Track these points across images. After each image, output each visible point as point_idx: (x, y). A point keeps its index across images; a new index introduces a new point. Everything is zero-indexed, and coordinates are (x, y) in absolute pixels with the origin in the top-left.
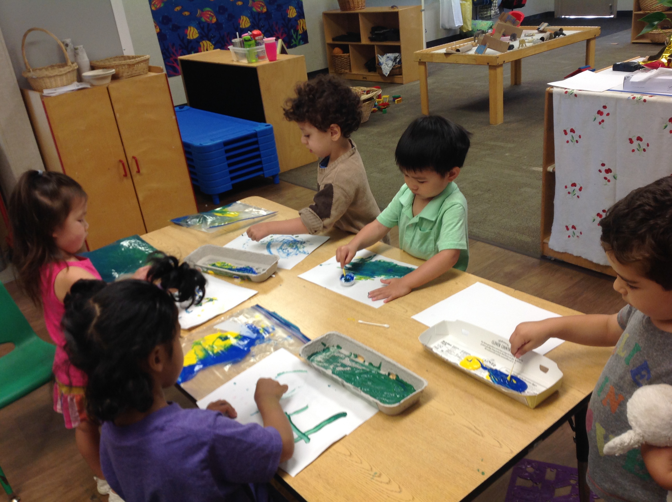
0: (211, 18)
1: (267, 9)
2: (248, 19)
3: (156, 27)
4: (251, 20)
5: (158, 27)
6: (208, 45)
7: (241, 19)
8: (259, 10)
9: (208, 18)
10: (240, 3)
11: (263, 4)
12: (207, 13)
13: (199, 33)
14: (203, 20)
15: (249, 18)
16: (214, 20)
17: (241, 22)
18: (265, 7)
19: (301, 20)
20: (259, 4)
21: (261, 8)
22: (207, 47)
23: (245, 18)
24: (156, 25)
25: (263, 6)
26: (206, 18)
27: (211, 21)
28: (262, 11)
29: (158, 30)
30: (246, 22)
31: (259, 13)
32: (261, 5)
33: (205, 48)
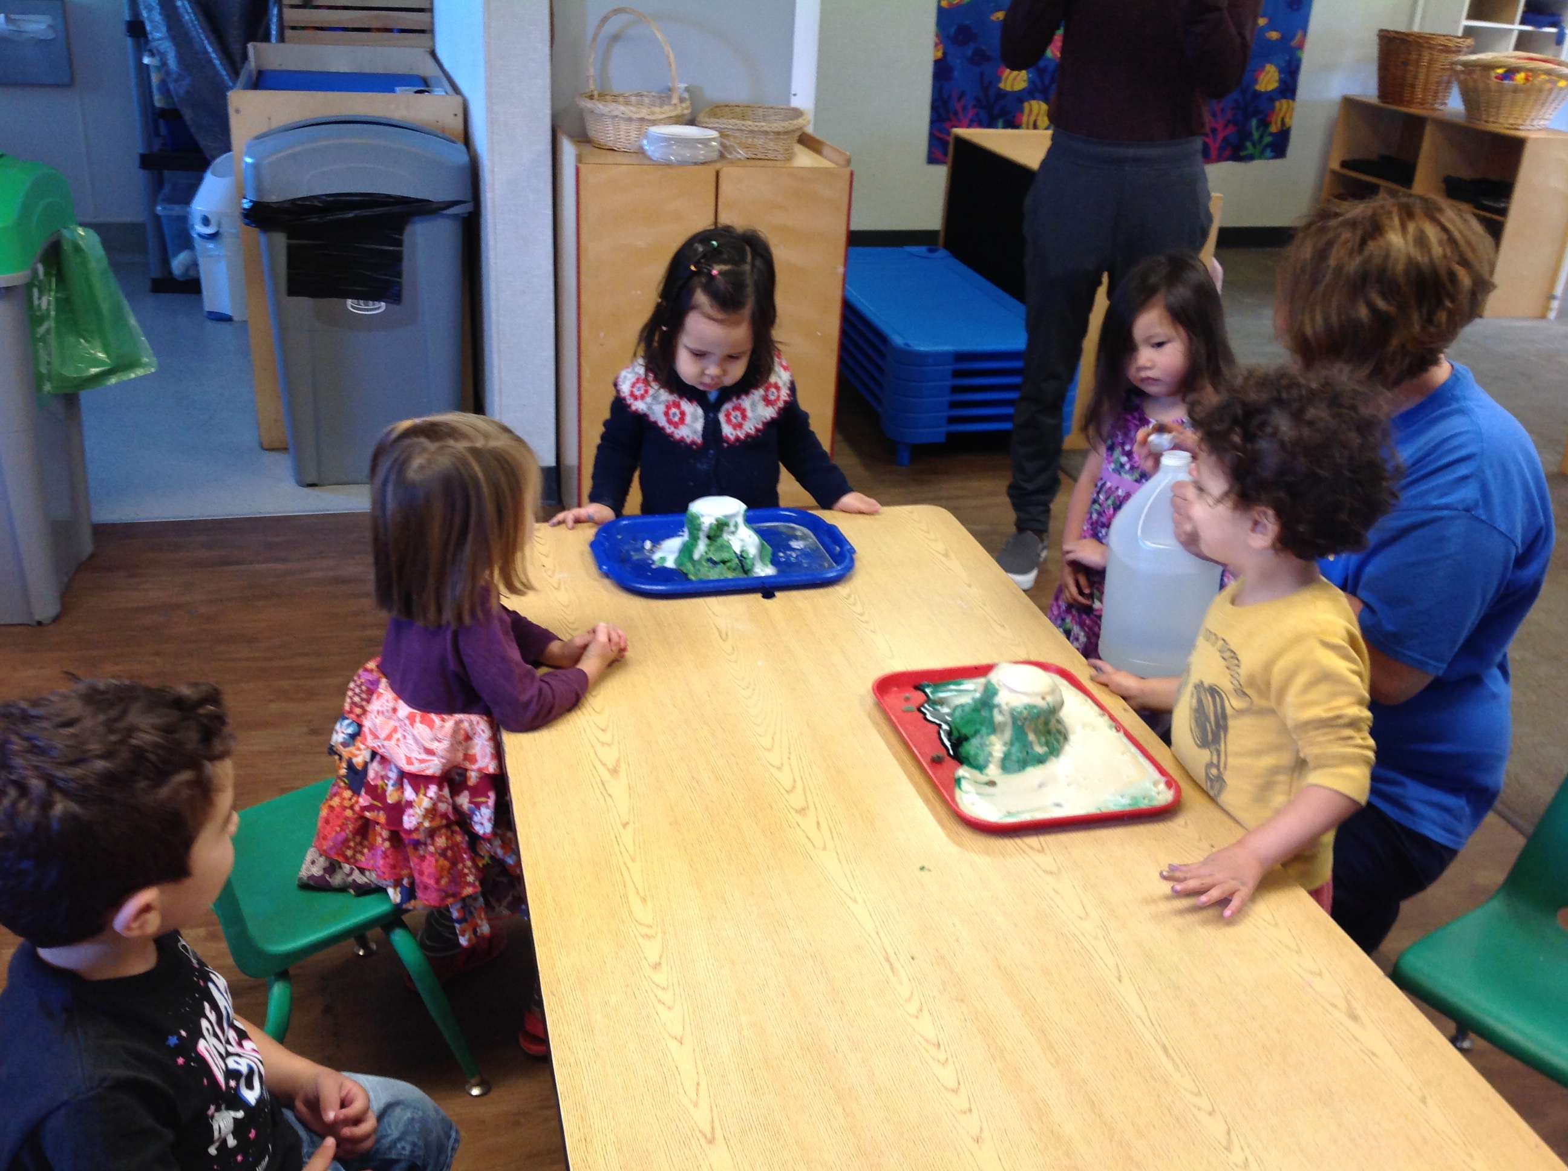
5: (941, 47)
6: (1042, 112)
13: (1030, 80)
14: (1048, 53)
19: (1284, 102)
24: (938, 42)
29: (940, 54)
33: (1033, 118)
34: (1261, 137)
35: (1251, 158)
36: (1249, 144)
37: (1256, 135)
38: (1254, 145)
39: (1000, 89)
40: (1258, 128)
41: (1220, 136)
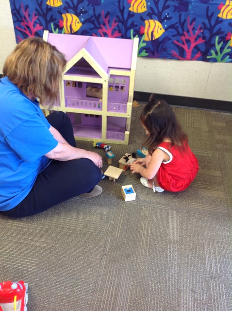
4: (149, 4)
6: (74, 21)
33: (69, 24)
34: (222, 49)
35: (215, 60)
36: (213, 52)
37: (218, 47)
38: (217, 53)
40: (219, 43)
41: (193, 45)
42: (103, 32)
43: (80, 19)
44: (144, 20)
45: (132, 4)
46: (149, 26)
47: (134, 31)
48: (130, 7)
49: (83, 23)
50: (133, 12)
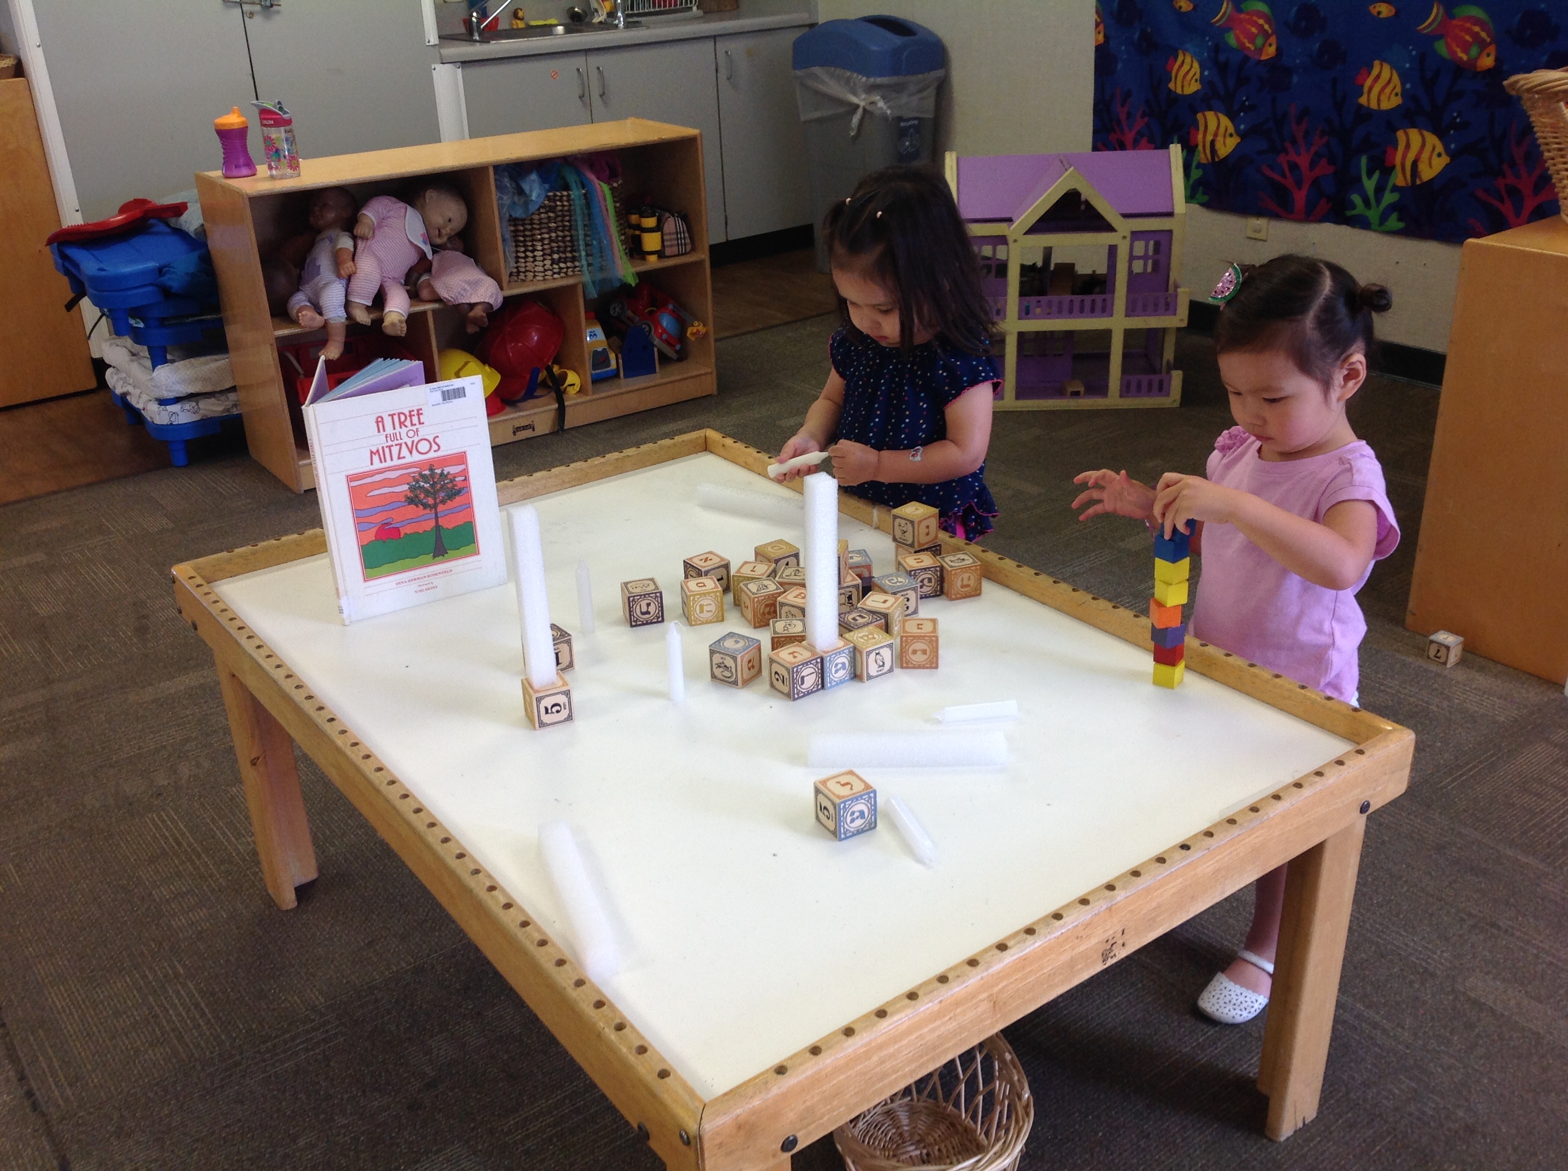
0: (1259, 41)
1: (1497, 59)
2: (1396, 78)
3: (1097, 25)
4: (1408, 86)
5: (1101, 27)
6: (1222, 130)
7: (1369, 73)
8: (1465, 57)
9: (1252, 38)
10: (1384, 10)
11: (1483, 35)
12: (1255, 18)
13: (1202, 80)
14: (1231, 40)
15: (1404, 78)
16: (1271, 51)
17: (1368, 82)
18: (1492, 49)
20: (1469, 31)
21: (1474, 51)
22: (1216, 135)
23: (1386, 72)
24: (1099, 20)
25: (1483, 45)
26: (1241, 37)
27: (1260, 50)
28: (1473, 62)
29: (1101, 37)
30: (1388, 90)
31: (1459, 70)
32: (1476, 36)
33: (1209, 138)
39: (1170, 90)
42: (1288, 162)
43: (1236, 127)
44: (1394, 130)
45: (1366, 89)
46: (1408, 146)
47: (1370, 160)
48: (1361, 95)
49: (1243, 135)
50: (1368, 109)
